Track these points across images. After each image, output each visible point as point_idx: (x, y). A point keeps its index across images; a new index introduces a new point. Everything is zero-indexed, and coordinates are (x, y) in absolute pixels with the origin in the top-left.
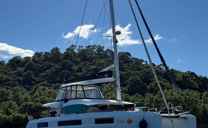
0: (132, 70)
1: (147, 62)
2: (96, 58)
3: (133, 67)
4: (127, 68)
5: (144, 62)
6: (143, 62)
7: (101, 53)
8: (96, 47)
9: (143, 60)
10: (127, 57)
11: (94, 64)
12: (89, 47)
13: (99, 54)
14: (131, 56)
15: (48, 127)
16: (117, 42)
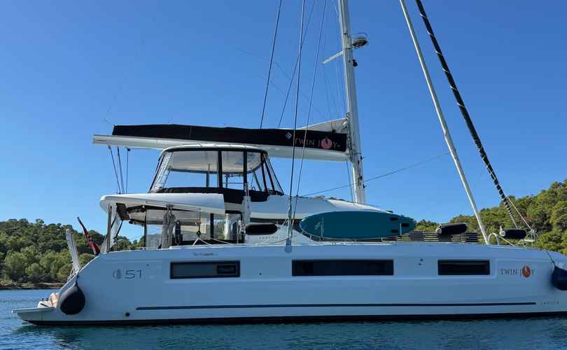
15: (238, 275)
16: (355, 64)
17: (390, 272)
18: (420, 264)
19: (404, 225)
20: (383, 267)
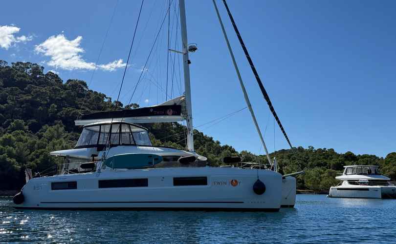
0: (89, 108)
1: (111, 99)
2: (31, 83)
3: (91, 104)
4: (81, 104)
5: (107, 98)
6: (105, 98)
7: (38, 76)
8: (30, 66)
9: (105, 96)
10: (82, 88)
11: (28, 92)
12: (18, 64)
13: (35, 78)
14: (87, 88)
15: (76, 188)
16: (189, 62)
17: (146, 185)
18: (162, 180)
19: (155, 159)
20: (143, 182)
